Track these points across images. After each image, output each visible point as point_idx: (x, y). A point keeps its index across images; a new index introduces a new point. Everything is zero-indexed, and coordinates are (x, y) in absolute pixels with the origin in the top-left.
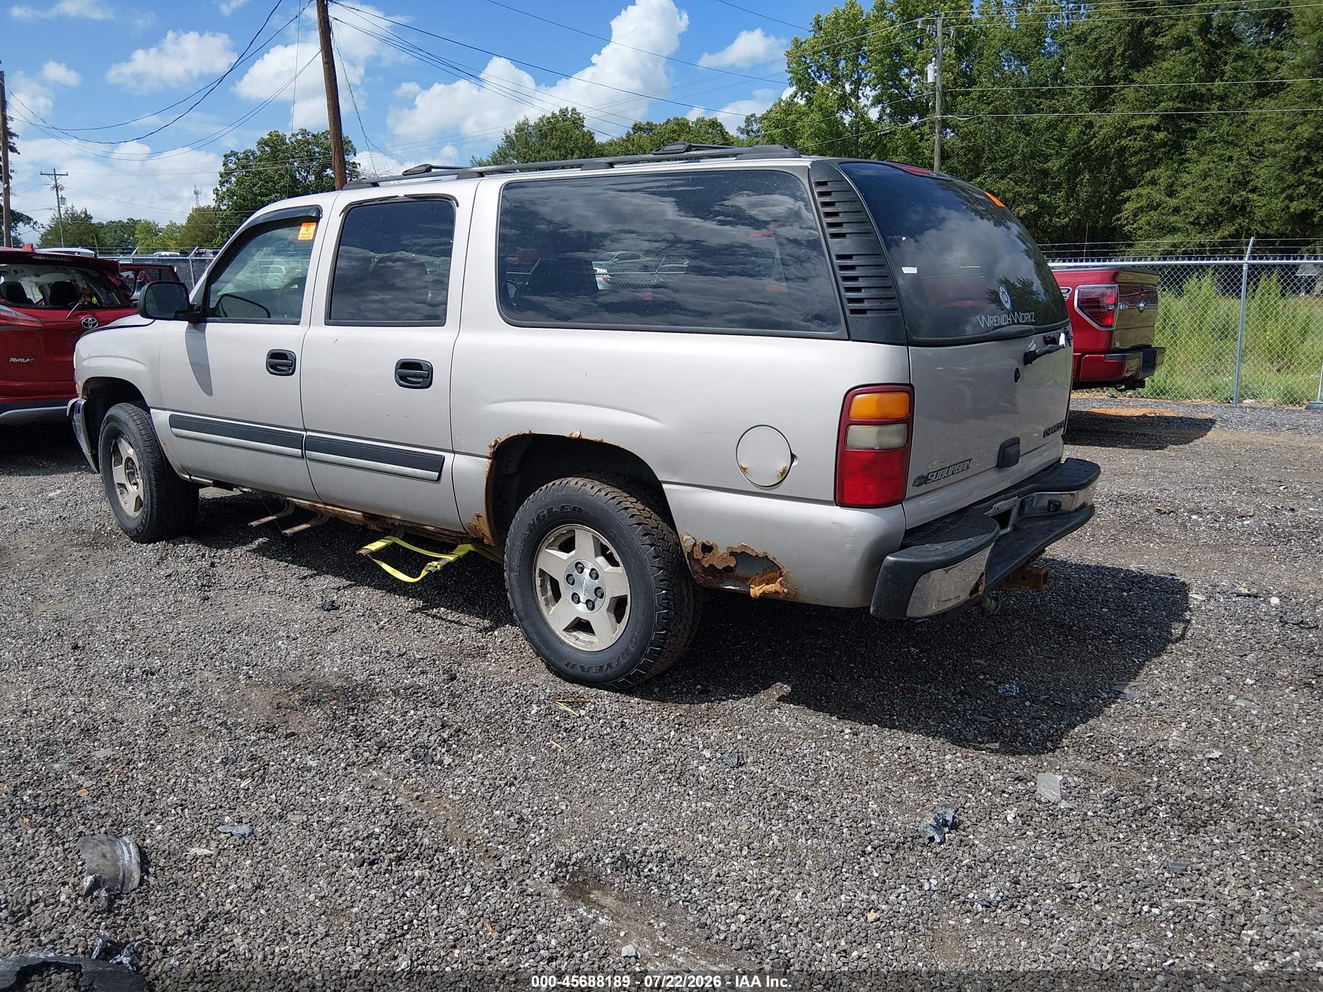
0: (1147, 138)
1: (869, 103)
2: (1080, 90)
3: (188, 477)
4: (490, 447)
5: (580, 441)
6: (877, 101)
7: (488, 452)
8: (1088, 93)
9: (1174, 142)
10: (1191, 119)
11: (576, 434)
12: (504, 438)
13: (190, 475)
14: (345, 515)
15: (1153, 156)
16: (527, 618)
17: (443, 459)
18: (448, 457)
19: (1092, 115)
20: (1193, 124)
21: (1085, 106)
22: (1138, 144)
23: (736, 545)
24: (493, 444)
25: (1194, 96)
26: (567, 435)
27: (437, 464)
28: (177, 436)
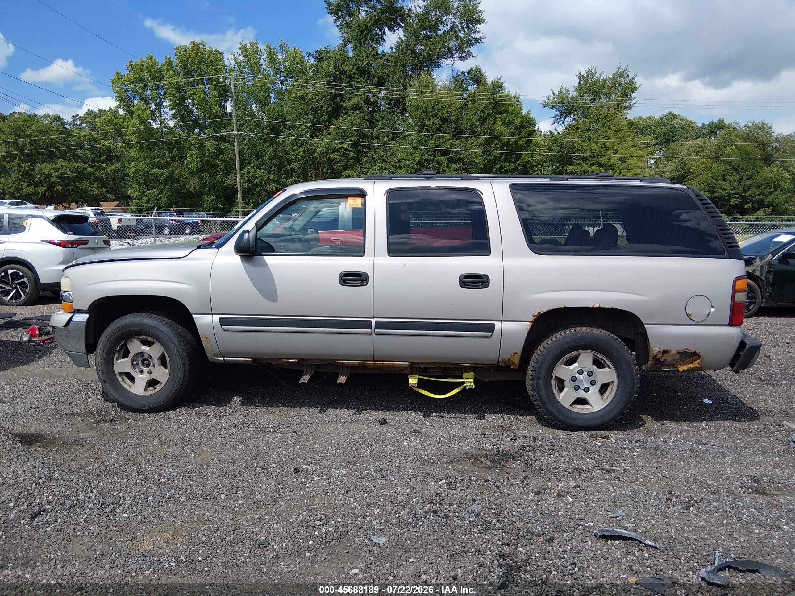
0: (344, 154)
1: (168, 118)
2: (304, 126)
3: (222, 359)
4: (534, 316)
5: (599, 309)
6: (174, 117)
7: (532, 319)
8: (309, 128)
9: (357, 157)
10: (365, 147)
11: (597, 305)
12: (545, 310)
13: (224, 358)
14: (393, 366)
15: (346, 164)
16: (549, 402)
17: (494, 325)
18: (498, 325)
19: (313, 140)
20: (367, 150)
21: (308, 135)
22: (339, 158)
23: (681, 349)
24: (536, 314)
25: (364, 136)
26: (591, 306)
27: (491, 328)
28: (225, 331)
